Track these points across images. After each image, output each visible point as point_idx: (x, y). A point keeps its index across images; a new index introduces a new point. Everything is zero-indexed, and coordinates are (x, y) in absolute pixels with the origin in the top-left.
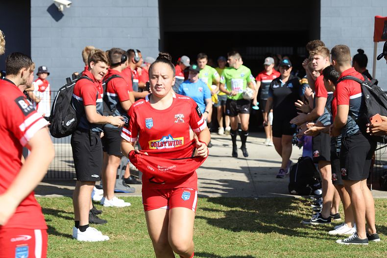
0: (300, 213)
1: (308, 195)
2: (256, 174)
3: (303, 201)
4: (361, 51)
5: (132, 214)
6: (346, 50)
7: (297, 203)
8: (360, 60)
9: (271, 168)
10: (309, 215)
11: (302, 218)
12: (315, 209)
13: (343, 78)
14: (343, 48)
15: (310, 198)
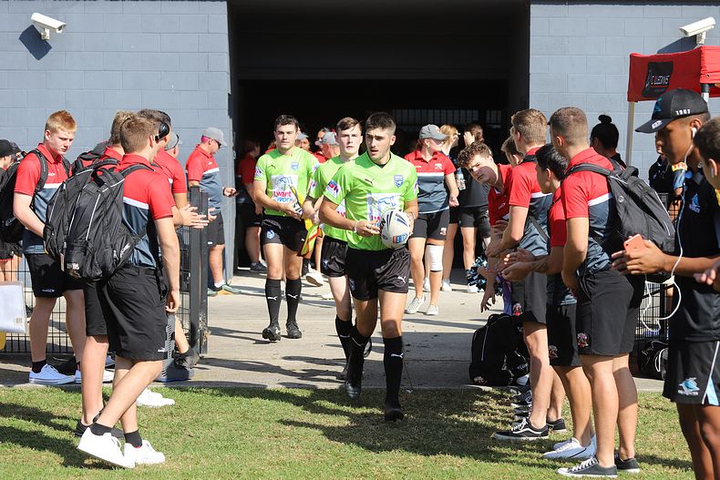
0: (490, 419)
1: (506, 385)
2: (409, 345)
3: (496, 397)
4: (605, 119)
5: (177, 420)
6: (580, 118)
7: (486, 400)
8: (605, 136)
9: (436, 335)
10: (508, 422)
11: (494, 429)
12: (518, 412)
13: (574, 169)
14: (574, 115)
15: (509, 392)
